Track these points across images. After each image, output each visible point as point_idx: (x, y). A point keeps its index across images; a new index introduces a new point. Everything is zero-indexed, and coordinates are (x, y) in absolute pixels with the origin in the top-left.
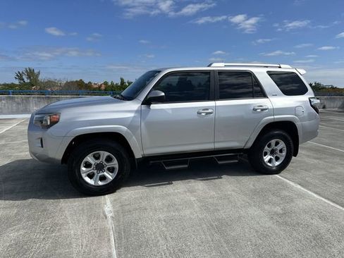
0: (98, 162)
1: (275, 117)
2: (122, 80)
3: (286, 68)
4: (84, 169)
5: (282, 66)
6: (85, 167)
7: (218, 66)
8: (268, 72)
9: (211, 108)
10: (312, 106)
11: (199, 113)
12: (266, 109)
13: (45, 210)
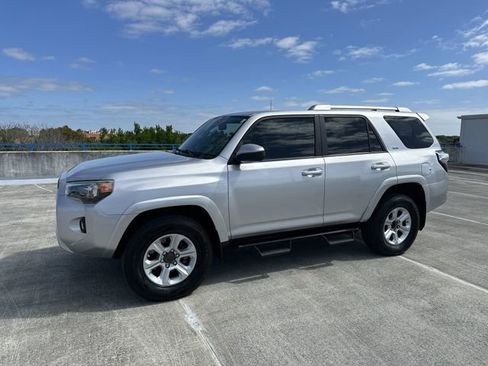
0: (167, 249)
1: (399, 177)
2: (136, 125)
3: (405, 112)
4: (148, 262)
5: (400, 109)
6: (149, 259)
7: (323, 109)
8: (385, 117)
9: (319, 167)
10: (440, 162)
11: (304, 175)
12: (387, 168)
13: (96, 329)
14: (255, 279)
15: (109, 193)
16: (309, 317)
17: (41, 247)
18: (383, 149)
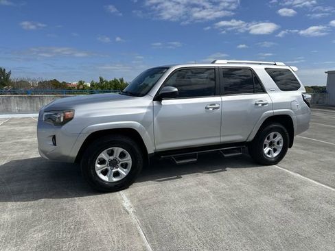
0: (112, 158)
1: (275, 111)
2: (101, 78)
3: (280, 65)
4: (98, 166)
5: (277, 63)
6: (99, 164)
7: (222, 63)
8: (265, 69)
9: (217, 103)
10: (304, 100)
11: (207, 108)
12: (266, 104)
13: (62, 209)
14: (175, 178)
15: (71, 119)
16: (206, 204)
18: (263, 91)
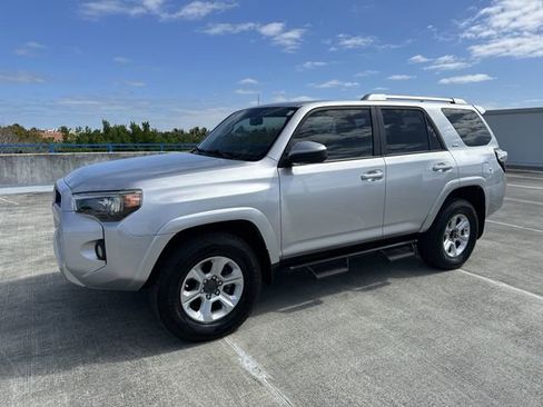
0: (208, 276)
1: (462, 180)
2: (105, 123)
4: (186, 294)
5: (456, 100)
6: (187, 289)
7: (378, 99)
8: (442, 109)
9: (379, 168)
10: (498, 161)
11: (364, 178)
14: (308, 306)
15: (136, 208)
17: (22, 277)
18: (442, 147)
